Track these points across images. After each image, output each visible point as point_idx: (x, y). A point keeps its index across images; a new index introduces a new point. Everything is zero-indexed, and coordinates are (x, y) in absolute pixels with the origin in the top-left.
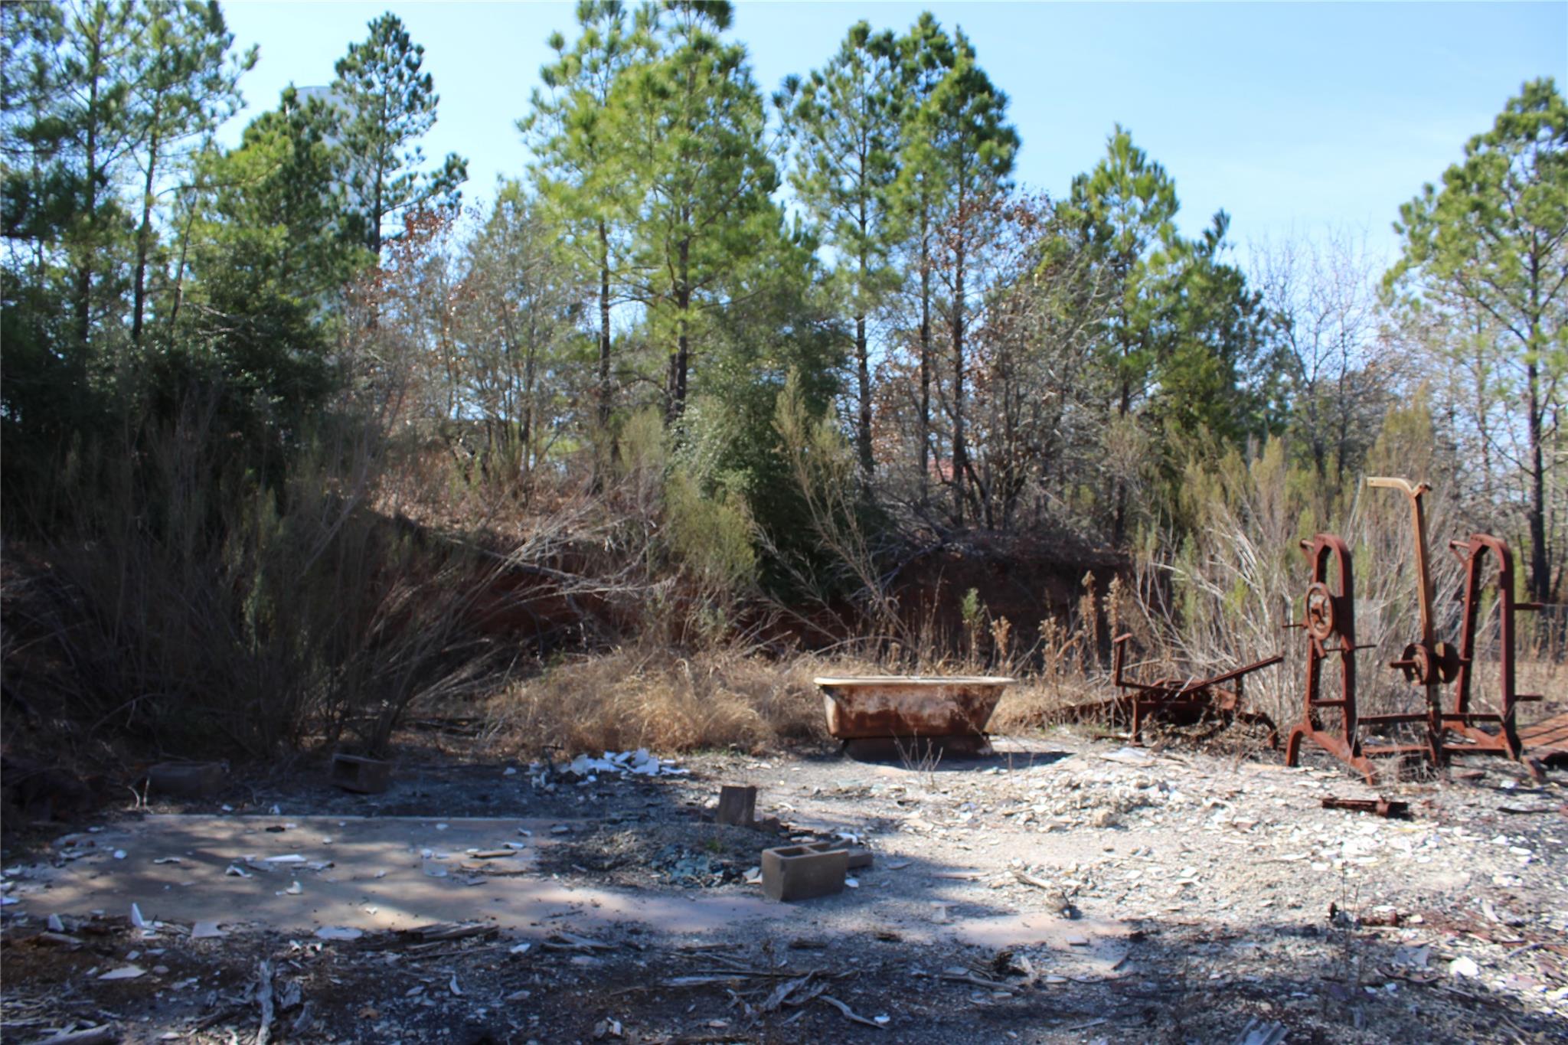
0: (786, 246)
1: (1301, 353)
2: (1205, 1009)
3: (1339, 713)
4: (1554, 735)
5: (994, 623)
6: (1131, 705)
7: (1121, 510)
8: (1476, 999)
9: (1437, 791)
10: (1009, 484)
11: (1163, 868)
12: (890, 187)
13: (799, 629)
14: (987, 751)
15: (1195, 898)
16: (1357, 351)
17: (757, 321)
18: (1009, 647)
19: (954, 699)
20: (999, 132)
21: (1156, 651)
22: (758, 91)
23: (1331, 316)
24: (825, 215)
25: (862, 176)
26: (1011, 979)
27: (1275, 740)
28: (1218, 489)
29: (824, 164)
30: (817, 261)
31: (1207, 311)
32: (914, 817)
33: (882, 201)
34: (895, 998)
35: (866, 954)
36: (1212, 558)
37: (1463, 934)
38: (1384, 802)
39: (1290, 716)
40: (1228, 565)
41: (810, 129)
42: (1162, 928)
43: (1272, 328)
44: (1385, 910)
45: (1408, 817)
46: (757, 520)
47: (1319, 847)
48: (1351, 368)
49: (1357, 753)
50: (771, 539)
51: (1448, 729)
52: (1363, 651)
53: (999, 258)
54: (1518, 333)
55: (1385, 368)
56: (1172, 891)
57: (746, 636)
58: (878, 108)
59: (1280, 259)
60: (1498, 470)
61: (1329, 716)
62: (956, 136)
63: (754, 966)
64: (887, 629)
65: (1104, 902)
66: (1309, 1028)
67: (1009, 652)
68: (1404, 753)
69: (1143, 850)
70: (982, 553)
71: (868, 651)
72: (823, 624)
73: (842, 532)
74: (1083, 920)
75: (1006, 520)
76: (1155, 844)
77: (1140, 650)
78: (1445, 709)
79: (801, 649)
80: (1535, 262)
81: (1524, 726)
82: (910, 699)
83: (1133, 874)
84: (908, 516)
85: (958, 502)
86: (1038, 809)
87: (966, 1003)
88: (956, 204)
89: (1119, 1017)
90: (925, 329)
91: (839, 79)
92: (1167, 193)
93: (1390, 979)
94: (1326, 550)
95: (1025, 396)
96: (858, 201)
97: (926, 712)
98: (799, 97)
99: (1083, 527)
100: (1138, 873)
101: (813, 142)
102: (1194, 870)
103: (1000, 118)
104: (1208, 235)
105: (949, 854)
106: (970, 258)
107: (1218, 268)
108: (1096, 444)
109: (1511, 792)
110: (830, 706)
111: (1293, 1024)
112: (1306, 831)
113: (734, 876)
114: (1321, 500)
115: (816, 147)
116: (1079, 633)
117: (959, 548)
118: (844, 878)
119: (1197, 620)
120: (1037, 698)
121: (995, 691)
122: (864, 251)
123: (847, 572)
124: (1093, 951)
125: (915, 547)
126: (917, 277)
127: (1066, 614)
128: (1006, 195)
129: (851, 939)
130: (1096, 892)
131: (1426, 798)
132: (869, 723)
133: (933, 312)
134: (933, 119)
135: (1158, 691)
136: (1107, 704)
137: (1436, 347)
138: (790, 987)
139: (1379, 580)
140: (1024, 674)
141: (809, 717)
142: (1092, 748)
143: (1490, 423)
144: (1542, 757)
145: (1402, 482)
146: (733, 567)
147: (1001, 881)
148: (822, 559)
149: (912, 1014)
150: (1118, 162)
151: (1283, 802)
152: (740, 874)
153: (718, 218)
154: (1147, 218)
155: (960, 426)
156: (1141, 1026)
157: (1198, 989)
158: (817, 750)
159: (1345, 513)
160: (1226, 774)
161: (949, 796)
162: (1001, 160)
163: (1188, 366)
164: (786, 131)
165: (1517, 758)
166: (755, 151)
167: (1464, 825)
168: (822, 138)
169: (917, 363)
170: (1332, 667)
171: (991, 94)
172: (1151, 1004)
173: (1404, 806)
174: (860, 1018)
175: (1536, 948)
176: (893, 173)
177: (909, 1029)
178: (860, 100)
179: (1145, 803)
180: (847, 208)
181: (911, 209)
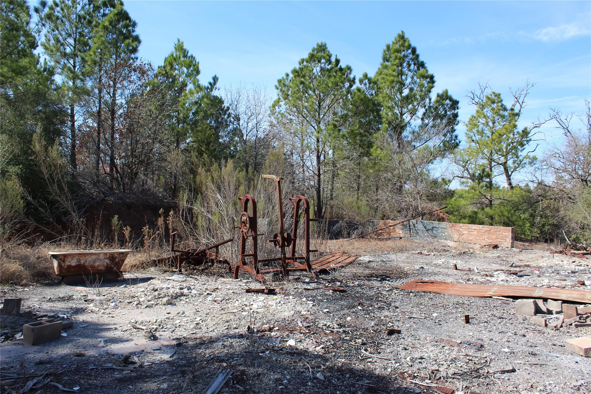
0: (39, 73)
1: (242, 129)
2: (203, 368)
3: (252, 259)
4: (322, 263)
5: (125, 228)
6: (177, 258)
7: (175, 185)
8: (295, 353)
9: (285, 284)
10: (132, 174)
11: (189, 319)
12: (86, 53)
13: (43, 232)
14: (122, 278)
15: (200, 328)
16: (261, 130)
17: (26, 104)
18: (130, 238)
19: (107, 259)
20: (132, 37)
21: (187, 238)
22: (28, 4)
23: (253, 117)
24: (58, 62)
25: (74, 47)
26: (130, 366)
27: (230, 269)
28: (210, 178)
29: (57, 41)
30: (54, 80)
31: (209, 112)
32: (91, 306)
33: (83, 59)
34: (82, 379)
35: (70, 363)
36: (208, 203)
37: (291, 332)
38: (267, 289)
39: (235, 261)
40: (213, 205)
41: (52, 25)
42: (188, 340)
43: (232, 120)
44: (266, 326)
45: (275, 294)
46: (23, 187)
47: (244, 306)
48: (259, 136)
49: (258, 272)
50: (30, 195)
51: (288, 263)
52: (260, 236)
53: (130, 86)
54: (314, 127)
55: (271, 136)
56: (192, 327)
57: (18, 236)
58: (82, 21)
59: (236, 95)
60: (307, 174)
61: (249, 260)
62: (115, 36)
63: (18, 374)
64: (81, 232)
65: (167, 332)
66: (240, 370)
67: (130, 240)
68: (274, 272)
69: (181, 312)
70: (120, 201)
71: (73, 241)
72: (53, 230)
73: (61, 192)
74: (159, 340)
75: (131, 189)
76: (186, 310)
77: (181, 238)
78: (287, 256)
79: (44, 241)
80: (319, 103)
81: (313, 261)
82: (90, 259)
83: (178, 321)
84: (91, 187)
85: (112, 182)
86: (141, 300)
87: (112, 377)
88: (114, 63)
89: (172, 375)
90: (99, 112)
91: (66, 6)
92: (196, 67)
93: (267, 350)
94: (247, 200)
95: (139, 140)
96: (72, 58)
97: (97, 264)
98: (47, 10)
99: (160, 192)
100: (179, 321)
101: (53, 30)
102: (200, 318)
103: (133, 31)
104: (210, 84)
105: (105, 319)
106: (118, 85)
107: (214, 96)
108: (166, 160)
109: (308, 283)
110: (55, 264)
111: (234, 369)
112: (240, 301)
113: (10, 337)
114: (246, 183)
115: (55, 33)
116: (158, 232)
117: (111, 199)
118: (60, 333)
119: (203, 226)
120: (141, 257)
121: (125, 255)
122: (75, 78)
123: (63, 208)
124: (162, 351)
125: (93, 199)
126: (97, 91)
127: (153, 225)
128: (134, 62)
129: (63, 357)
130: (164, 329)
131: (281, 287)
132: (72, 270)
133: (103, 106)
134: (105, 28)
135: (188, 253)
136: (169, 258)
137: (288, 130)
138: (35, 381)
139: (266, 211)
140: (137, 248)
141: (47, 268)
142: (163, 275)
143: (305, 158)
144: (318, 271)
145: (274, 177)
146: (12, 207)
147: (127, 328)
148: (52, 203)
149: (89, 385)
150: (178, 53)
151: (232, 291)
152: (13, 336)
153: (8, 57)
154: (188, 75)
155: (112, 152)
156: (180, 377)
157: (201, 361)
158: (50, 281)
159: (255, 187)
160: (212, 283)
161: (106, 297)
162: (133, 47)
163: (201, 132)
164: (40, 24)
165: (310, 271)
166: (26, 31)
167: (293, 295)
168: (58, 29)
169: (96, 125)
170: (250, 242)
171: (130, 21)
172: (183, 369)
173: (274, 290)
174: (67, 389)
175: (313, 334)
176: (88, 48)
177: (88, 390)
178: (75, 16)
179: (182, 295)
180: (68, 60)
181: (95, 63)
